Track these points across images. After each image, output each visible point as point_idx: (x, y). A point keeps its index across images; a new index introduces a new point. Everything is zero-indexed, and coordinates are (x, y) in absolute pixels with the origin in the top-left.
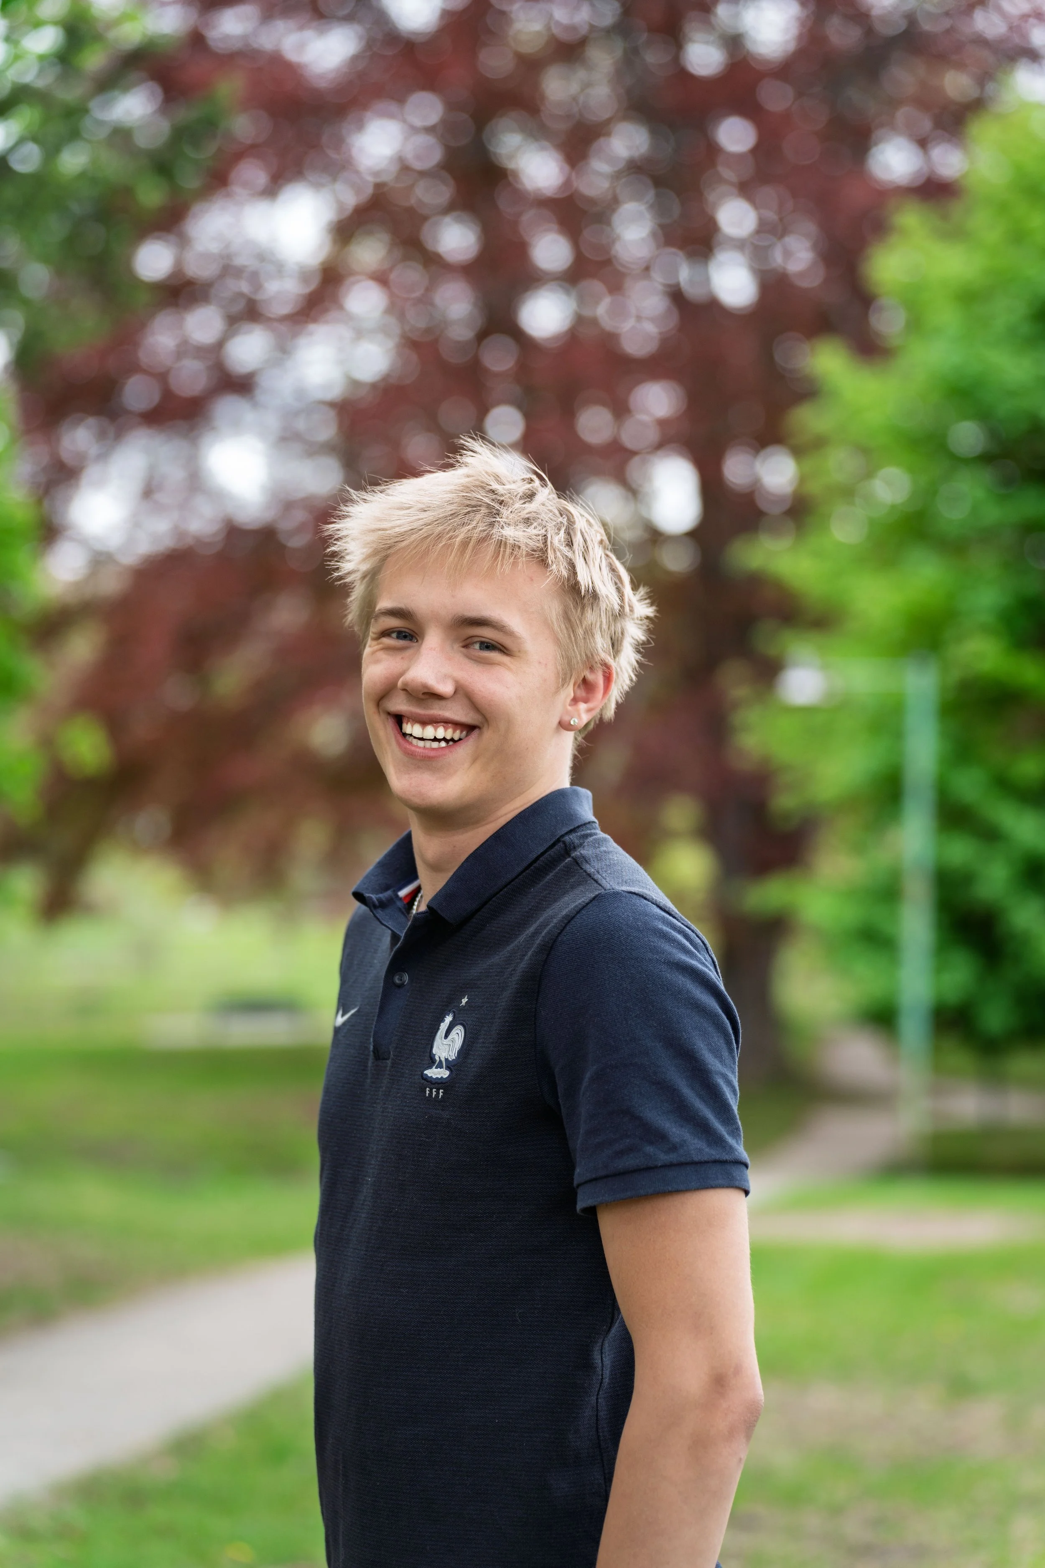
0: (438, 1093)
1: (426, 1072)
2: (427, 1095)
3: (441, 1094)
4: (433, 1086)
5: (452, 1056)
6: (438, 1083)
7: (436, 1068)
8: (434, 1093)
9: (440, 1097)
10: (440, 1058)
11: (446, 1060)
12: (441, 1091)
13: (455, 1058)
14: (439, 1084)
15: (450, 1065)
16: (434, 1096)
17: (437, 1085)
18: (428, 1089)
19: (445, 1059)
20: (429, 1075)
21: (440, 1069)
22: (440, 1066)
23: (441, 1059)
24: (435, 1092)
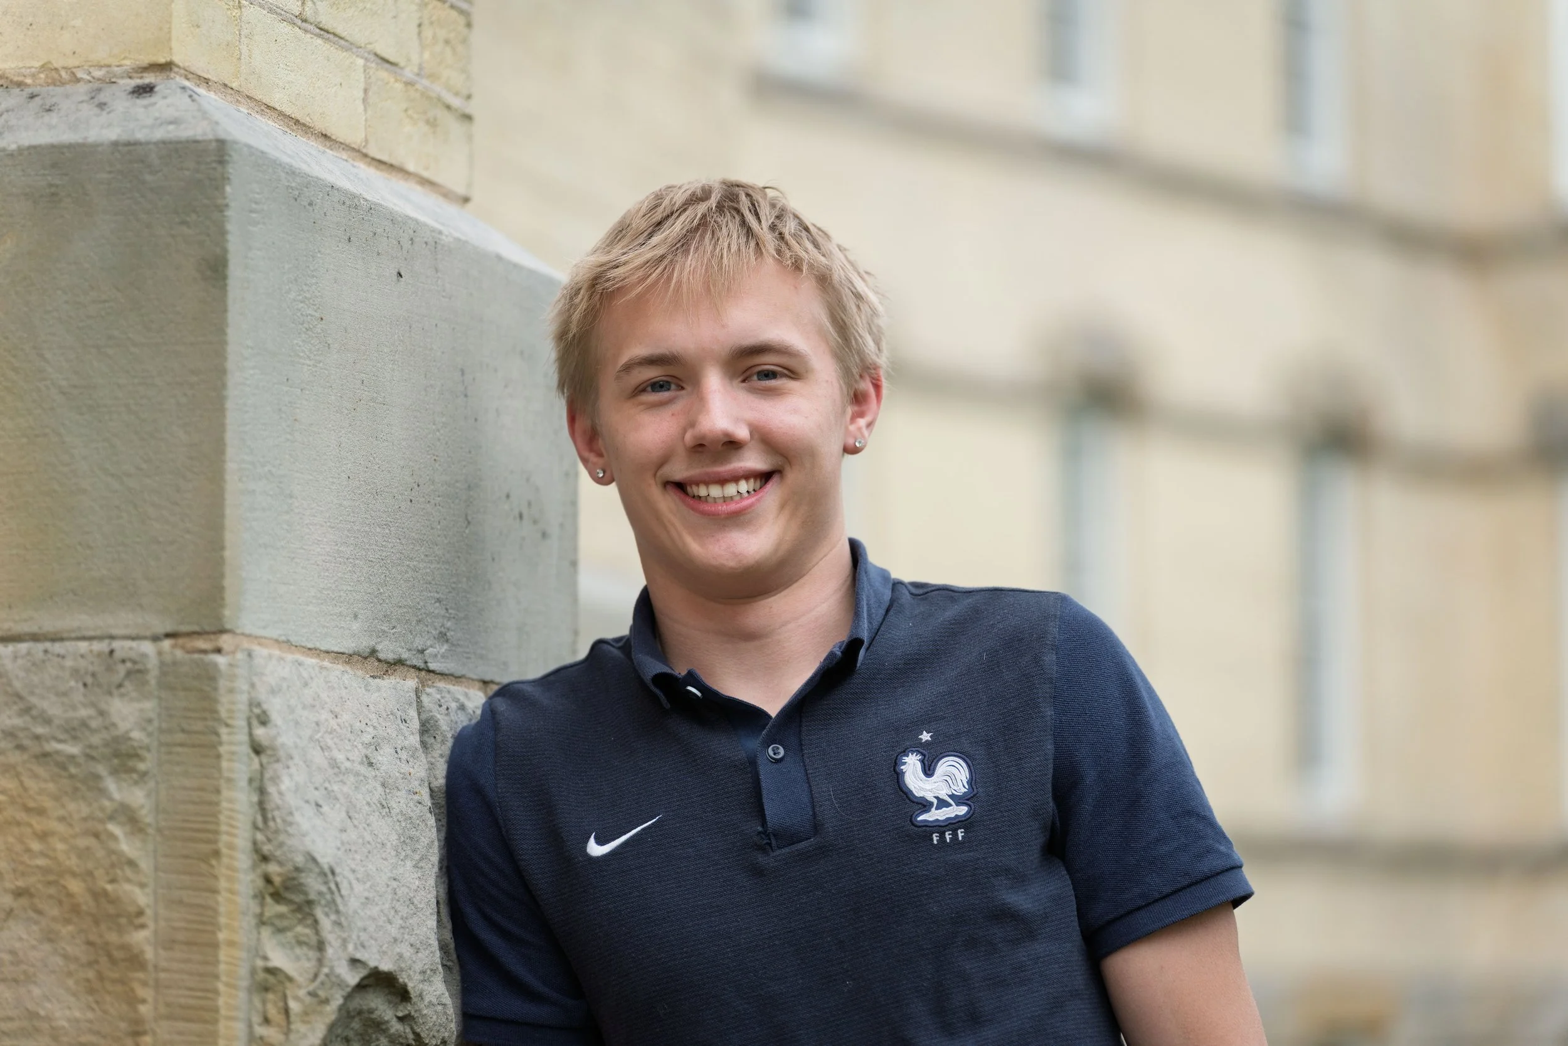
0: (955, 834)
1: (921, 818)
2: (935, 842)
3: (960, 834)
4: (944, 829)
5: (961, 789)
6: (953, 824)
7: (937, 809)
8: (948, 837)
9: (960, 839)
10: (935, 797)
11: (952, 796)
12: (959, 831)
13: (966, 790)
14: (955, 823)
15: (959, 800)
16: (948, 841)
17: (951, 826)
18: (934, 835)
19: (949, 796)
20: (931, 819)
21: (947, 807)
22: (942, 804)
23: (941, 797)
24: (949, 834)
